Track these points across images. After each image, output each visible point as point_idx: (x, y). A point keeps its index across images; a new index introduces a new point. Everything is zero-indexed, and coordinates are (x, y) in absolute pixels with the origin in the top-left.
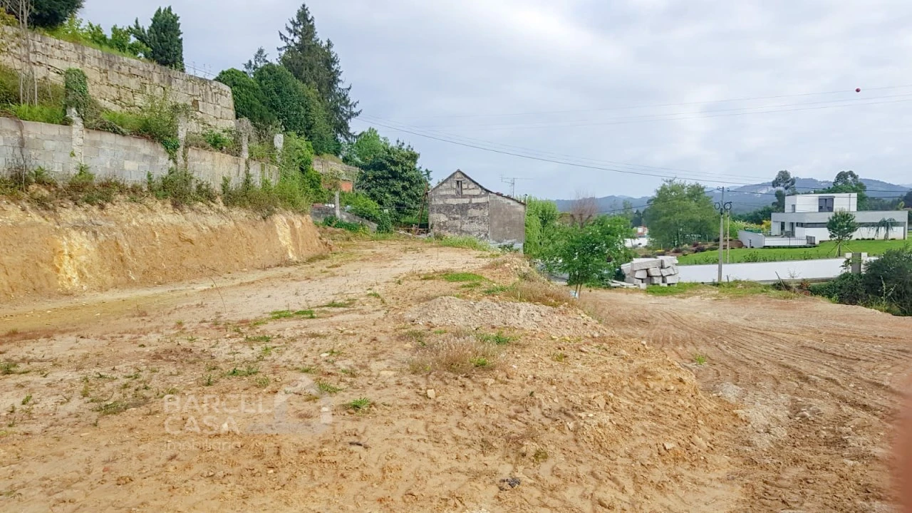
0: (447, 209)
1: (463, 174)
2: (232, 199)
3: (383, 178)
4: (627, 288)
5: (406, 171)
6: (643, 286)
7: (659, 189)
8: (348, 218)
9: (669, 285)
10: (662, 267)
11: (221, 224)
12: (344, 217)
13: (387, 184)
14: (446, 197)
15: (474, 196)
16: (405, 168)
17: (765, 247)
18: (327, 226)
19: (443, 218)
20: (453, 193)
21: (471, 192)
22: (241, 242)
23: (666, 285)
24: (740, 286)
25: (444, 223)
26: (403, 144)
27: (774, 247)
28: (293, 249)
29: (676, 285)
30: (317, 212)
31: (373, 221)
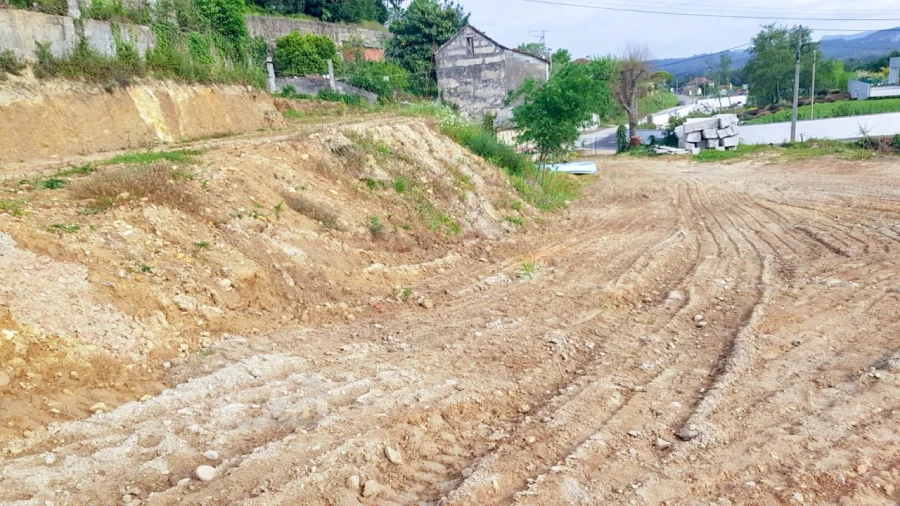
0: (458, 72)
1: (474, 29)
2: (48, 67)
3: (417, 43)
4: (675, 154)
5: (441, 33)
6: (696, 151)
7: (756, 37)
8: (344, 89)
9: (727, 148)
10: (719, 128)
11: (17, 100)
12: (340, 88)
13: (422, 50)
14: (455, 58)
15: (488, 55)
16: (440, 30)
17: (870, 98)
18: (321, 100)
19: (453, 84)
20: (464, 52)
21: (484, 50)
22: (52, 121)
23: (722, 149)
24: (815, 146)
25: (455, 89)
26: (452, 3)
27: (881, 98)
28: (165, 128)
29: (735, 149)
30: (310, 84)
31: (372, 91)
